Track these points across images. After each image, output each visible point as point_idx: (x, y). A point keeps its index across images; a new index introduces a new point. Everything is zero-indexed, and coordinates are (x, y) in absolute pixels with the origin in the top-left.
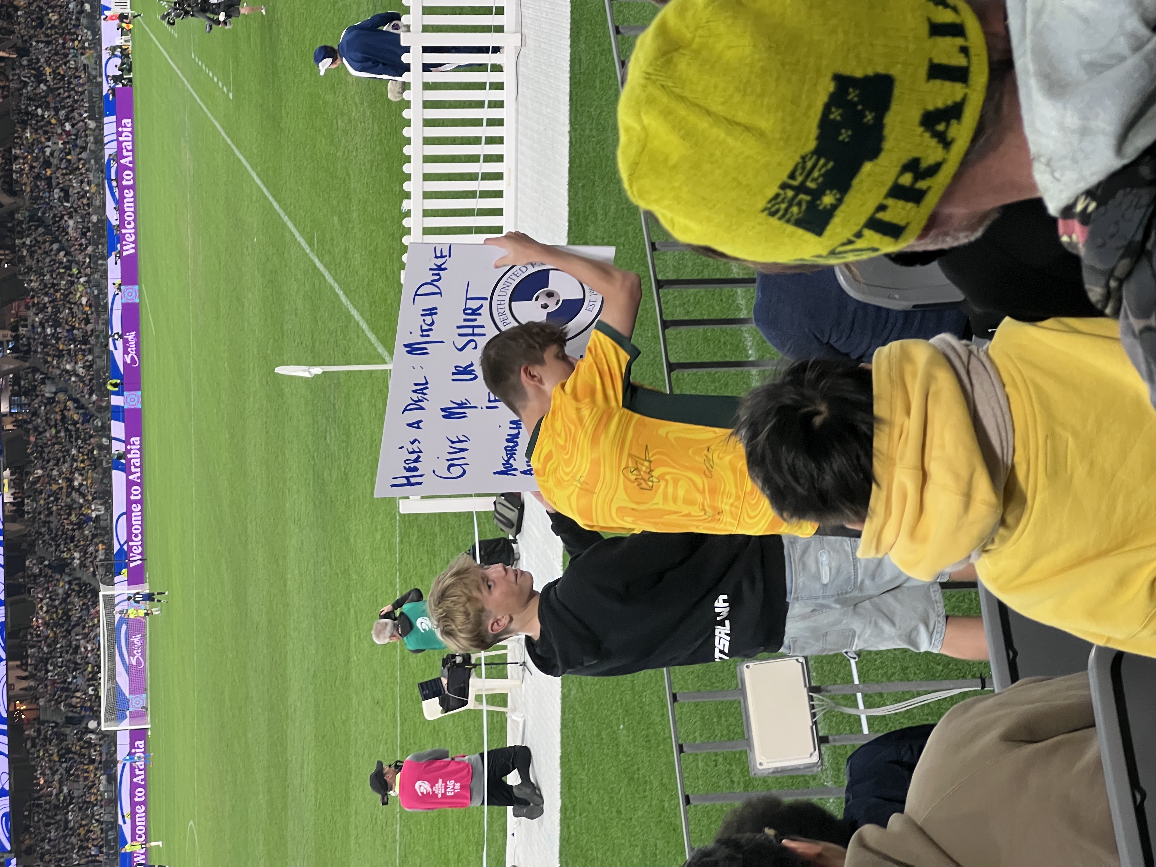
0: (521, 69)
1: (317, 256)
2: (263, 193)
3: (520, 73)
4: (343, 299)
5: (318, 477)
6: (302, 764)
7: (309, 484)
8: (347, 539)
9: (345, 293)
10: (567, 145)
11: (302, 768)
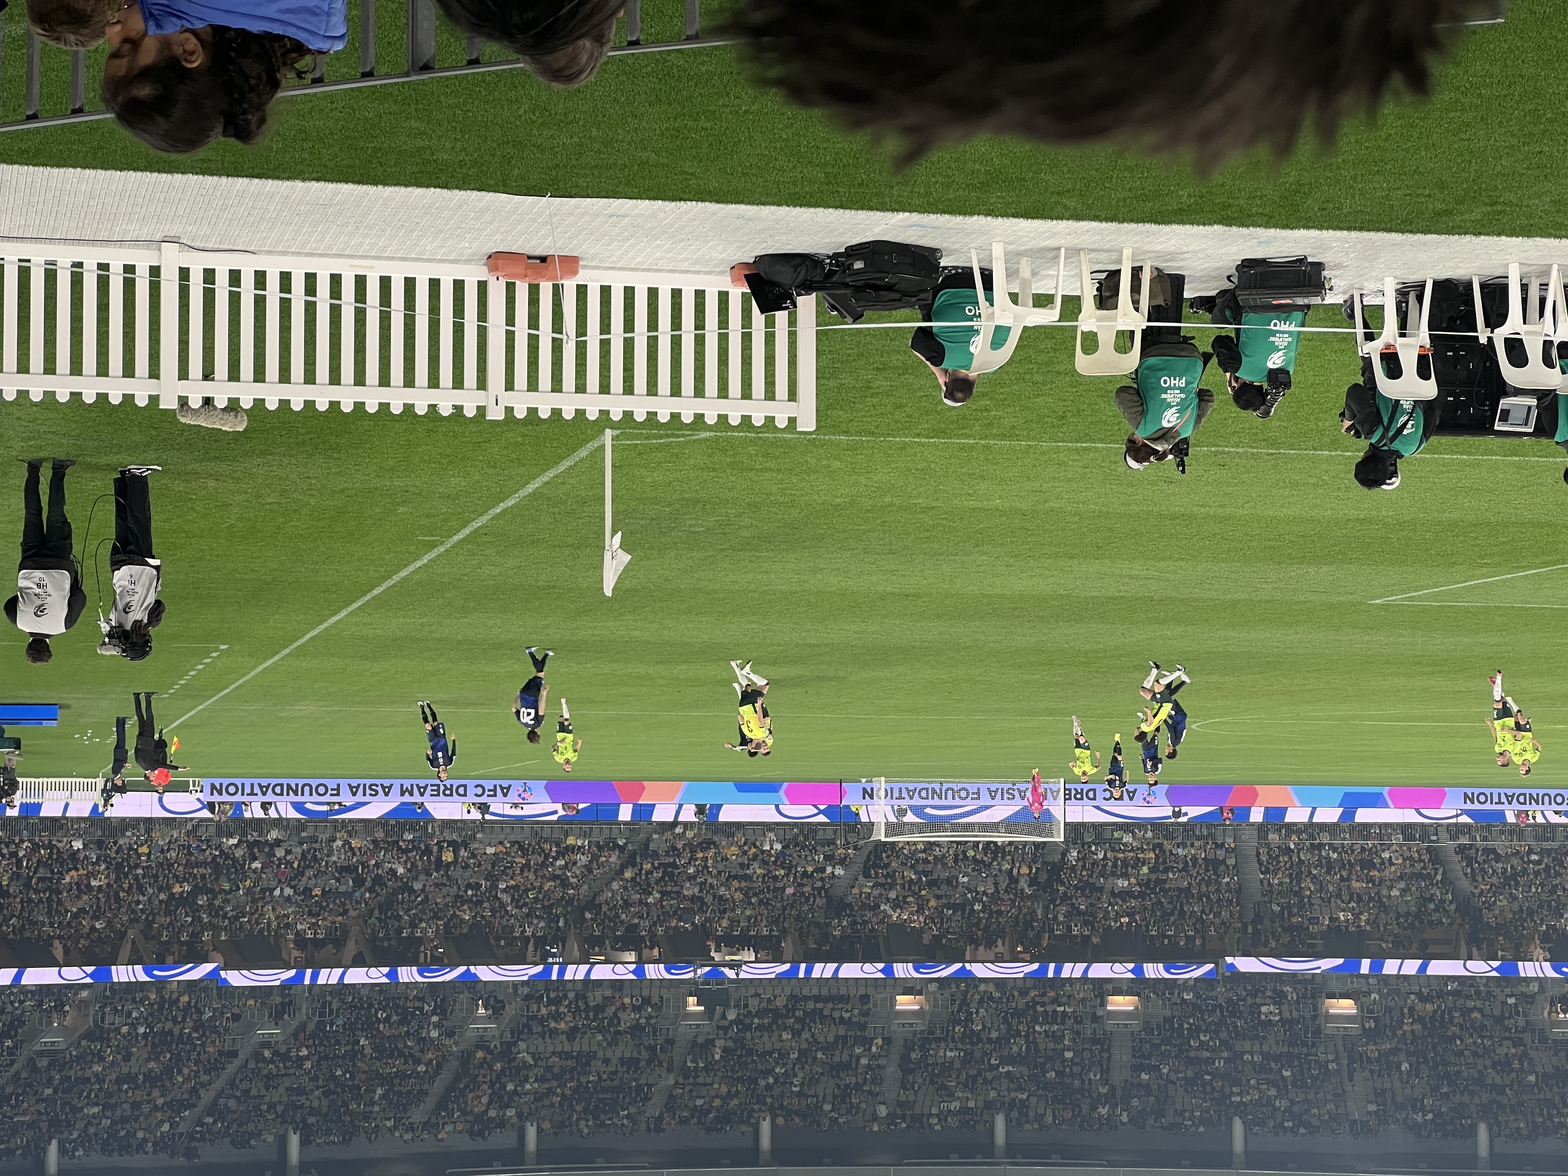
0: (210, 246)
1: (450, 537)
2: (359, 608)
3: (216, 247)
4: (510, 503)
5: (749, 544)
6: (1132, 577)
7: (759, 557)
8: (836, 507)
9: (503, 501)
10: (321, 184)
11: (1137, 577)
